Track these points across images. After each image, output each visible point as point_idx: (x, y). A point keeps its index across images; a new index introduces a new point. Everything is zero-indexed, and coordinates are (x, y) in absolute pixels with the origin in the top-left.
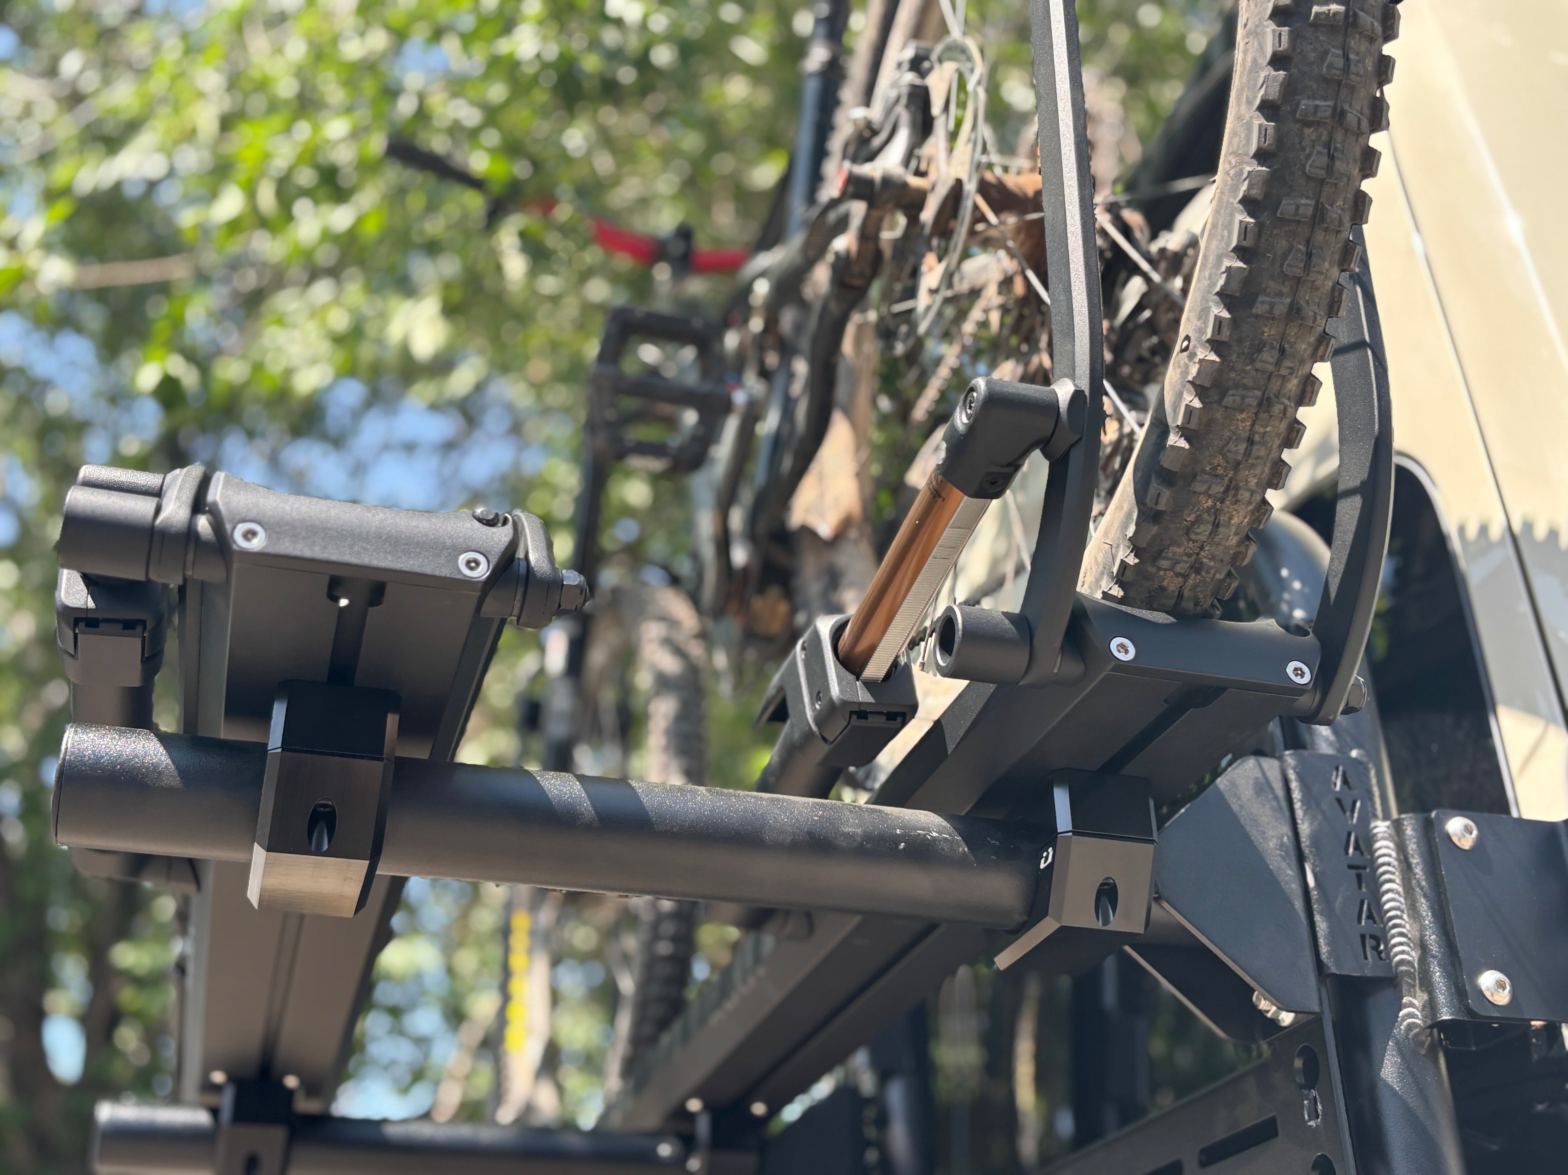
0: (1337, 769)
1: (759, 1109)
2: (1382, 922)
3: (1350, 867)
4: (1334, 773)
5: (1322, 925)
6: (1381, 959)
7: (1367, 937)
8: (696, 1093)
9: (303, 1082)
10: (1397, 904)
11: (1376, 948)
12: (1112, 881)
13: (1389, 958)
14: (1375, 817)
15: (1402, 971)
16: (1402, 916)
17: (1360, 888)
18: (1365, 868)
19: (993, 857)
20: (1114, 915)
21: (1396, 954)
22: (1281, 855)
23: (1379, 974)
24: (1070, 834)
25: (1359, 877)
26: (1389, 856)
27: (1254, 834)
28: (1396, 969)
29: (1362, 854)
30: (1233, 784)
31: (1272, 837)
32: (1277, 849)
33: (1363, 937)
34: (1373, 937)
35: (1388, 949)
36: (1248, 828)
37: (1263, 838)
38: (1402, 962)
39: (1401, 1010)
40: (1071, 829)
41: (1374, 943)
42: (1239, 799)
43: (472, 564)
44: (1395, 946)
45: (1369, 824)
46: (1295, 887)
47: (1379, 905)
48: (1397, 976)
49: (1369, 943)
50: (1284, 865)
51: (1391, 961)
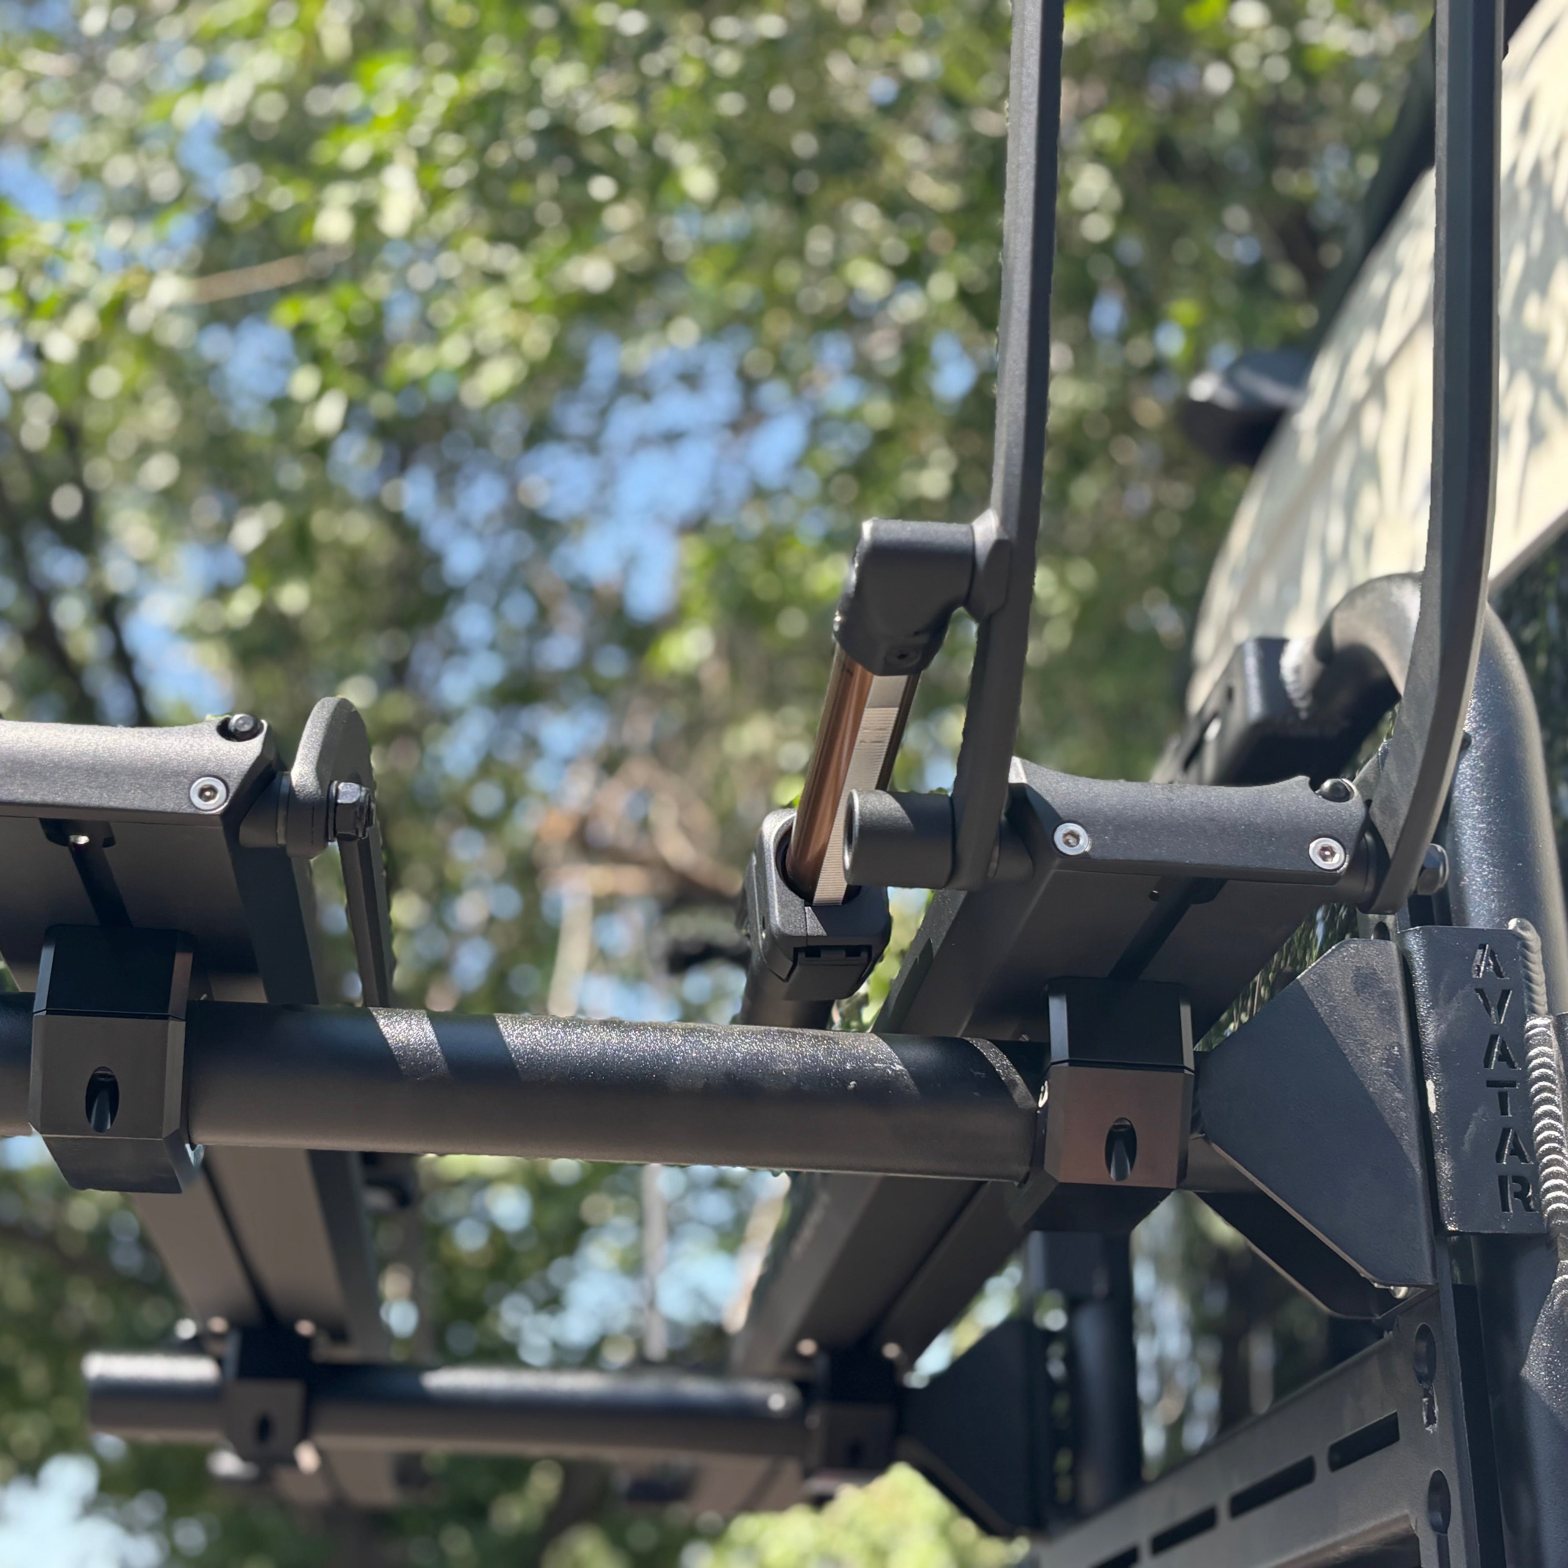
0: (1483, 947)
1: (891, 1351)
2: (1533, 1157)
3: (1490, 1084)
4: (1480, 952)
5: (1445, 1167)
6: (1528, 1209)
7: (1509, 1180)
8: (802, 1334)
9: (320, 1324)
10: (1556, 1134)
11: (1521, 1195)
12: (1128, 1123)
13: (1541, 1208)
14: (1533, 1012)
15: (1557, 1225)
16: (1561, 1150)
17: (1504, 1112)
18: (1513, 1084)
19: (976, 1094)
20: (1132, 1167)
21: (1549, 1203)
22: (1386, 1073)
23: (1525, 1230)
24: (1066, 1064)
25: (1503, 1097)
26: (1549, 1067)
27: (1350, 1046)
28: (1549, 1222)
29: (1512, 1065)
30: (1323, 979)
31: (1376, 1048)
32: (1382, 1065)
33: (1502, 1181)
34: (1517, 1179)
35: (1539, 1195)
36: (1340, 1039)
37: (1362, 1051)
38: (1557, 1213)
39: (1556, 1278)
40: (1067, 1057)
41: (1518, 1187)
42: (1331, 998)
43: (206, 793)
44: (1548, 1190)
45: (1524, 1021)
46: (1407, 1116)
47: (1530, 1136)
48: (1549, 1233)
49: (1512, 1187)
50: (1391, 1086)
51: (1542, 1212)
